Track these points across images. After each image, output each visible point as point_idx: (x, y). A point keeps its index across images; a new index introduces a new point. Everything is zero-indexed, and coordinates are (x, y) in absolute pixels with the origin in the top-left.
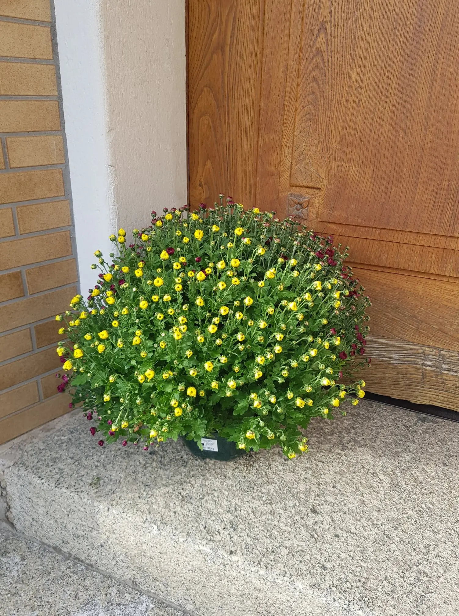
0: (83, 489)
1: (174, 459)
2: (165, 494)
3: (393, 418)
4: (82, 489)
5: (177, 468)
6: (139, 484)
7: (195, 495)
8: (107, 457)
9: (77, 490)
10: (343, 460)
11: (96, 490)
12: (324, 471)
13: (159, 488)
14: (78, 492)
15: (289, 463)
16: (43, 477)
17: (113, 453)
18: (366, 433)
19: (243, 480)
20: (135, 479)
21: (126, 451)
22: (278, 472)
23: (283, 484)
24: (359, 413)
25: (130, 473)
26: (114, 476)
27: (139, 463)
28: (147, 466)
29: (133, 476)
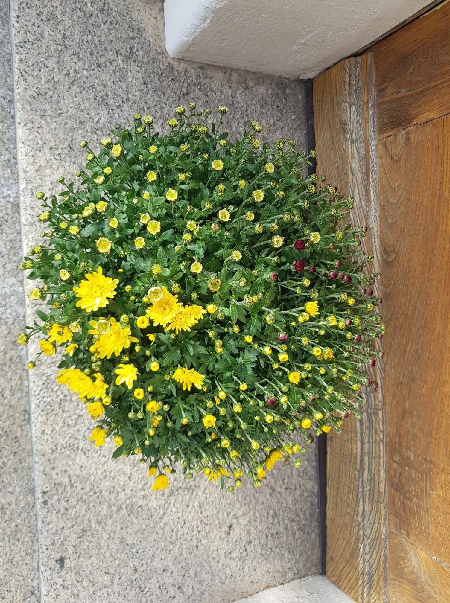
0: (29, 79)
2: (69, 173)
4: (28, 78)
6: (68, 137)
8: (87, 78)
9: (23, 73)
11: (35, 95)
13: (74, 163)
14: (22, 76)
16: (20, 22)
17: (97, 81)
20: (72, 129)
21: (107, 95)
25: (77, 119)
26: (64, 103)
27: (98, 121)
28: (97, 132)
29: (76, 124)
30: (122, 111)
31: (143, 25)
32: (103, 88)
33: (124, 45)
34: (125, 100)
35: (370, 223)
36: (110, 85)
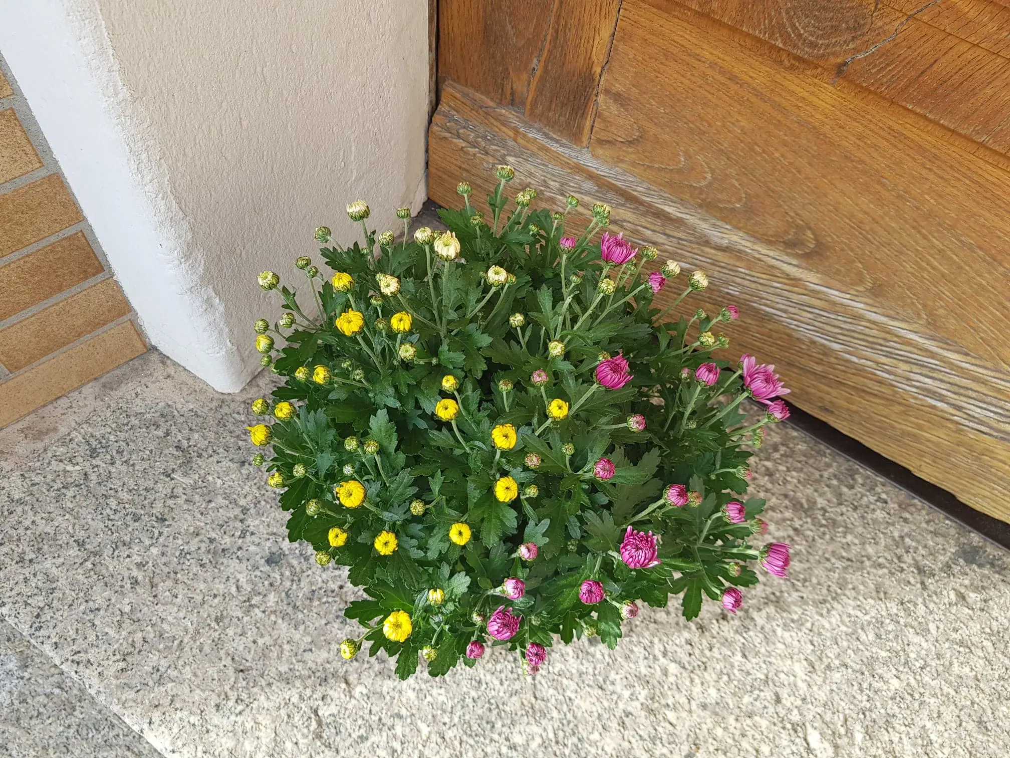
0: (92, 655)
1: (322, 592)
2: (279, 708)
3: (896, 534)
4: (89, 656)
5: (324, 622)
6: (223, 663)
7: (348, 723)
8: (163, 554)
9: (76, 658)
10: (732, 666)
11: (122, 665)
12: (677, 696)
13: (269, 684)
14: (78, 663)
15: (599, 656)
16: (5, 600)
17: (180, 542)
18: (814, 580)
19: (473, 693)
20: (217, 644)
21: (212, 540)
22: (565, 681)
23: (569, 722)
24: (815, 503)
25: (209, 621)
26: (170, 624)
27: (237, 588)
28: (253, 602)
29: (215, 630)
30: (252, 534)
31: (162, 404)
32: (197, 539)
33: (166, 455)
34: (242, 516)
35: (719, 241)
36: (202, 524)
